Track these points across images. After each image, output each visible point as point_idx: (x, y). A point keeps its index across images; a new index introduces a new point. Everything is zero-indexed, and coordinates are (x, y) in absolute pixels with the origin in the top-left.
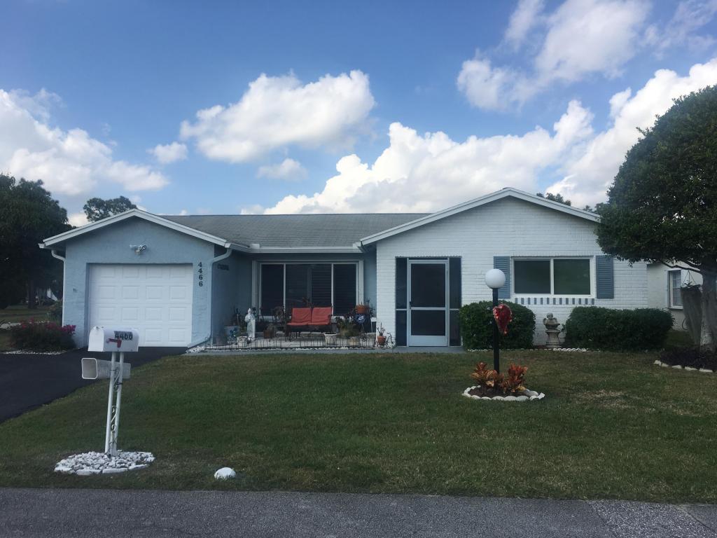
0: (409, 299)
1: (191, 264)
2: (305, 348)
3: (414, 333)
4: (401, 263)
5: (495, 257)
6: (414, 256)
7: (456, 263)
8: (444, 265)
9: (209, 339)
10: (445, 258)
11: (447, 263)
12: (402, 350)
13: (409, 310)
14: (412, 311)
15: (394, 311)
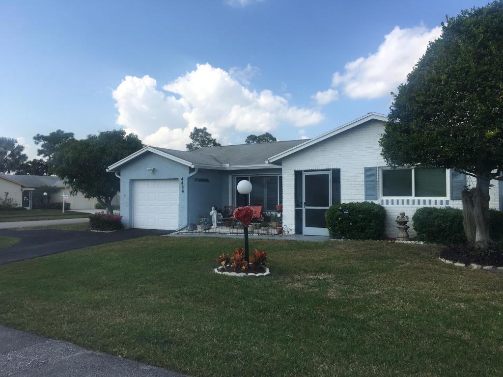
0: (304, 201)
1: (177, 179)
2: (233, 233)
3: (307, 225)
4: (298, 174)
5: (365, 168)
6: (306, 169)
7: (336, 173)
8: (328, 175)
9: (187, 226)
10: (329, 170)
11: (330, 173)
12: (299, 238)
13: (304, 209)
14: (306, 209)
15: (294, 209)
